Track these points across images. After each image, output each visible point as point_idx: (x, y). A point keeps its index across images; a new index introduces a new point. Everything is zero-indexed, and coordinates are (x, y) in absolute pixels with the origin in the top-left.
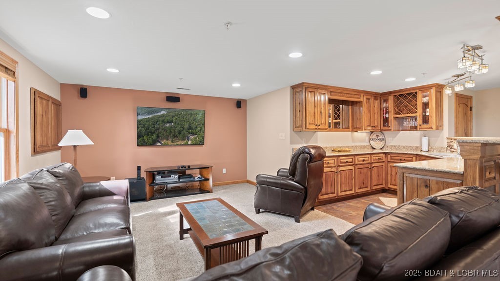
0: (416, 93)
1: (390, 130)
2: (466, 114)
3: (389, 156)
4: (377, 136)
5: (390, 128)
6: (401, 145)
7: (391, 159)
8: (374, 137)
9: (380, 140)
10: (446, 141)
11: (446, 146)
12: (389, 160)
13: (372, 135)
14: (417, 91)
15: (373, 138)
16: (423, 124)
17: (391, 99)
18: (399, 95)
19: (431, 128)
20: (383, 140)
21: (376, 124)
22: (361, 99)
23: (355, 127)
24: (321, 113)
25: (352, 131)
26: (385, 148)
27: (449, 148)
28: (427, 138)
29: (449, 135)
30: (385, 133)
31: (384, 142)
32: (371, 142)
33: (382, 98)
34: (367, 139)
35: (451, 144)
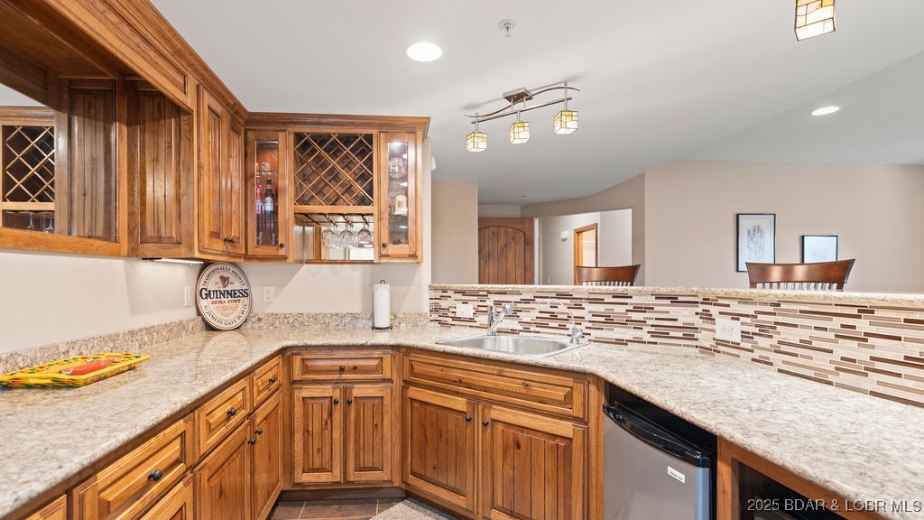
0: (369, 138)
1: (284, 258)
3: (297, 362)
4: (224, 280)
5: (282, 252)
6: (305, 311)
7: (306, 369)
8: (213, 284)
9: (231, 294)
10: (426, 294)
11: (426, 309)
12: (297, 376)
13: (204, 278)
14: (374, 132)
15: (211, 286)
16: (391, 241)
17: (285, 145)
18: (316, 137)
19: (414, 256)
20: (245, 293)
21: (234, 234)
22: (188, 100)
25: (134, 253)
26: (249, 325)
28: (388, 286)
29: (433, 281)
31: (246, 301)
32: (203, 303)
33: (251, 135)
34: (188, 294)
35: (444, 304)
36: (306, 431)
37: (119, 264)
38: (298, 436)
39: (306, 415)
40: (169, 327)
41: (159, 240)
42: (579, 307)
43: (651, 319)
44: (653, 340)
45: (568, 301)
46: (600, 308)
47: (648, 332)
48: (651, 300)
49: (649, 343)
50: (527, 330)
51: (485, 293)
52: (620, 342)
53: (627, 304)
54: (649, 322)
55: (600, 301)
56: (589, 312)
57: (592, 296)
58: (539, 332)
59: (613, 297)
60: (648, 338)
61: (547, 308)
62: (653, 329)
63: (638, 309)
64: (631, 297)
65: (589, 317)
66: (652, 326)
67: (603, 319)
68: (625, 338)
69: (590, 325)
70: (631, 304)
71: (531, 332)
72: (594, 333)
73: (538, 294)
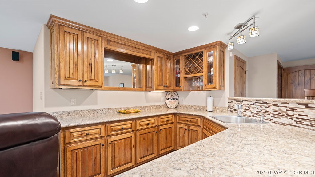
0: (202, 52)
1: (181, 90)
2: (242, 77)
3: (178, 117)
4: (172, 96)
5: (180, 88)
6: (191, 105)
7: (180, 120)
8: (170, 97)
9: (174, 99)
10: (227, 101)
11: (227, 106)
12: (178, 121)
13: (167, 95)
14: (203, 50)
15: (169, 97)
16: (208, 83)
17: (182, 59)
18: (189, 55)
19: (215, 88)
20: (177, 99)
21: (168, 84)
22: (152, 57)
23: (148, 86)
24: (90, 65)
25: (146, 90)
26: (178, 107)
27: (229, 109)
28: (212, 98)
29: (230, 96)
30: (178, 92)
31: (177, 101)
32: (167, 101)
33: (174, 59)
35: (232, 104)
36: (179, 136)
37: (143, 92)
38: (178, 137)
39: (180, 132)
40: (156, 106)
41: (149, 87)
42: (269, 107)
43: (296, 115)
44: (297, 125)
45: (266, 105)
46: (276, 108)
47: (295, 121)
48: (296, 106)
49: (295, 126)
50: (253, 116)
51: (242, 101)
52: (283, 124)
53: (286, 107)
54: (295, 116)
55: (277, 105)
56: (273, 110)
57: (274, 103)
58: (257, 117)
59: (282, 104)
60: (295, 124)
61: (259, 107)
62: (297, 120)
63: (291, 109)
64: (288, 104)
65: (273, 112)
66: (297, 118)
67: (277, 113)
68: (286, 123)
69: (273, 115)
70: (288, 107)
71: (254, 117)
72: (275, 119)
73: (256, 102)
